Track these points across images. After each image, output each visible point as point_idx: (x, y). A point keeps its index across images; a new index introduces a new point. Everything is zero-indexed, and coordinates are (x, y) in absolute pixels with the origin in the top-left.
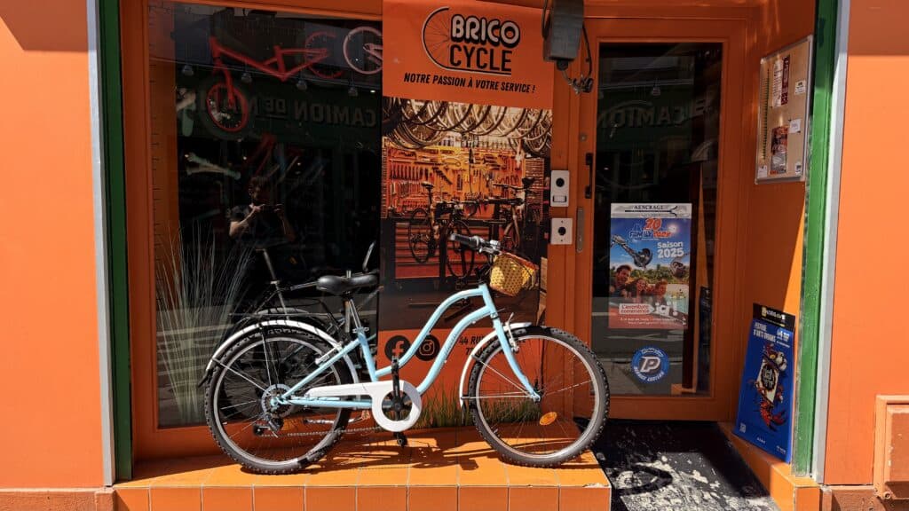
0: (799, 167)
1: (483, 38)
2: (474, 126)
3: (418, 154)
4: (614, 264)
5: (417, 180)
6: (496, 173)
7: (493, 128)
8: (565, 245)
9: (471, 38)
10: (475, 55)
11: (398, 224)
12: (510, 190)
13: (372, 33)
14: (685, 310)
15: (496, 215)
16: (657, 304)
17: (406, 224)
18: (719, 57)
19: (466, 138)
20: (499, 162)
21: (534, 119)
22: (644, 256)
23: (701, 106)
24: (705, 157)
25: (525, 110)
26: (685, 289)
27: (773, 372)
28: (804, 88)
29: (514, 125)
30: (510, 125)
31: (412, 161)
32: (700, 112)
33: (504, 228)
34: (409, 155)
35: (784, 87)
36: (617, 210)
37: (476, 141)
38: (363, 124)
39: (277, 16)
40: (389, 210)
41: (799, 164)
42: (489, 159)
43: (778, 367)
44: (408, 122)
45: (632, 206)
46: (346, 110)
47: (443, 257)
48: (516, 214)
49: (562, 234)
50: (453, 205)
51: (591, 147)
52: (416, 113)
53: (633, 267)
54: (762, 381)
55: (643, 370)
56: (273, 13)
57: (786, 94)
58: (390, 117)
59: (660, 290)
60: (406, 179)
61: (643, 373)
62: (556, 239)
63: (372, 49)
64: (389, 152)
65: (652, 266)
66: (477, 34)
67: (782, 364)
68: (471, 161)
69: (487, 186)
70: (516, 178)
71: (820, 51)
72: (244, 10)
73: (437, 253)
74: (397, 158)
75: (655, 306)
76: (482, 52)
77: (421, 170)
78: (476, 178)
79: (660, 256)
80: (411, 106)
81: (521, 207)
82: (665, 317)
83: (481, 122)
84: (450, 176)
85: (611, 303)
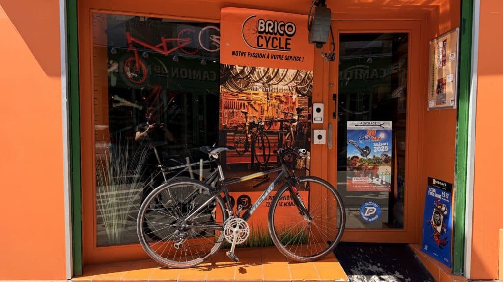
0: (452, 101)
1: (275, 32)
2: (270, 79)
3: (240, 95)
4: (349, 155)
5: (239, 109)
6: (282, 105)
7: (280, 81)
8: (322, 145)
9: (269, 32)
10: (270, 41)
11: (228, 133)
12: (289, 114)
13: (215, 30)
14: (389, 181)
15: (282, 128)
16: (374, 177)
17: (233, 133)
18: (406, 41)
19: (265, 86)
20: (284, 99)
21: (303, 76)
22: (366, 151)
23: (396, 67)
24: (399, 95)
25: (298, 71)
26: (390, 169)
27: (440, 216)
28: (455, 57)
29: (292, 79)
30: (290, 79)
31: (236, 99)
32: (396, 71)
33: (286, 135)
34: (234, 96)
35: (443, 57)
36: (351, 125)
37: (271, 88)
38: (209, 79)
39: (163, 21)
40: (224, 126)
41: (452, 99)
42: (278, 98)
43: (442, 212)
44: (234, 77)
45: (359, 123)
46: (200, 72)
47: (253, 151)
48: (293, 128)
49: (320, 138)
50: (259, 123)
51: (335, 90)
52: (239, 72)
53: (360, 157)
54: (434, 221)
55: (366, 215)
56: (160, 19)
57: (445, 60)
58: (223, 75)
59: (375, 169)
60: (232, 108)
61: (366, 217)
62: (317, 141)
63: (215, 38)
64: (224, 94)
65: (370, 156)
66: (272, 29)
67: (444, 211)
68: (268, 99)
69: (277, 112)
70: (293, 108)
71: (463, 37)
72: (145, 17)
73: (250, 149)
74: (228, 97)
75: (372, 179)
76: (274, 39)
77: (241, 103)
78: (271, 109)
79: (375, 151)
80: (236, 68)
81: (295, 124)
82: (378, 185)
83: (274, 77)
84: (257, 107)
85: (348, 177)
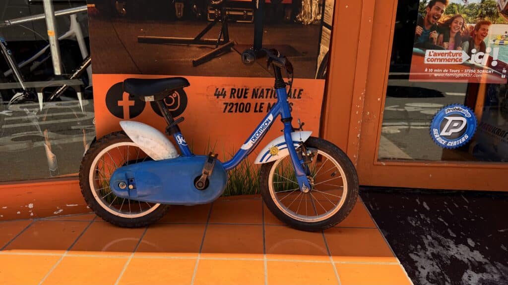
16: (474, 51)
55: (443, 133)
59: (481, 31)
85: (415, 50)
